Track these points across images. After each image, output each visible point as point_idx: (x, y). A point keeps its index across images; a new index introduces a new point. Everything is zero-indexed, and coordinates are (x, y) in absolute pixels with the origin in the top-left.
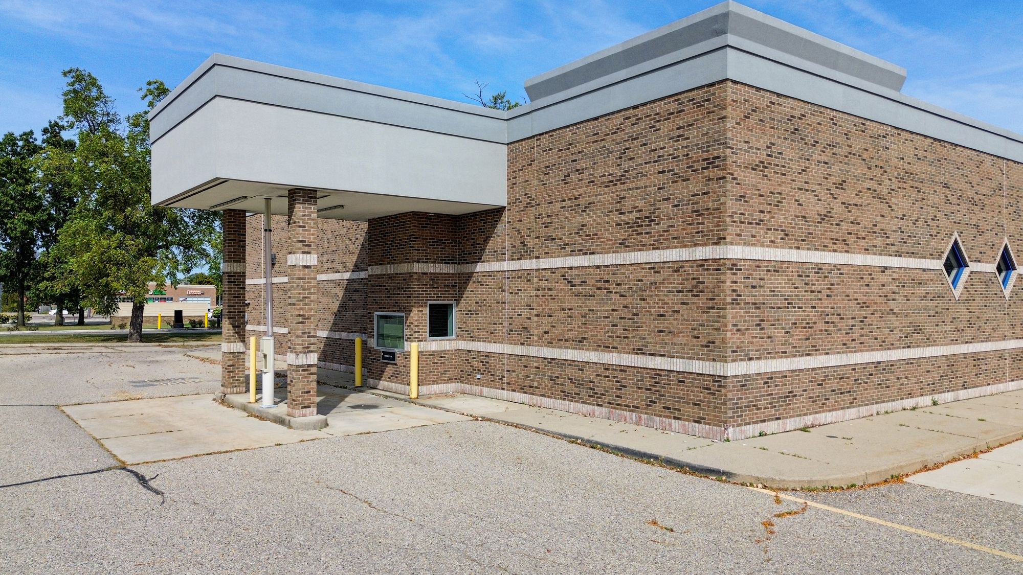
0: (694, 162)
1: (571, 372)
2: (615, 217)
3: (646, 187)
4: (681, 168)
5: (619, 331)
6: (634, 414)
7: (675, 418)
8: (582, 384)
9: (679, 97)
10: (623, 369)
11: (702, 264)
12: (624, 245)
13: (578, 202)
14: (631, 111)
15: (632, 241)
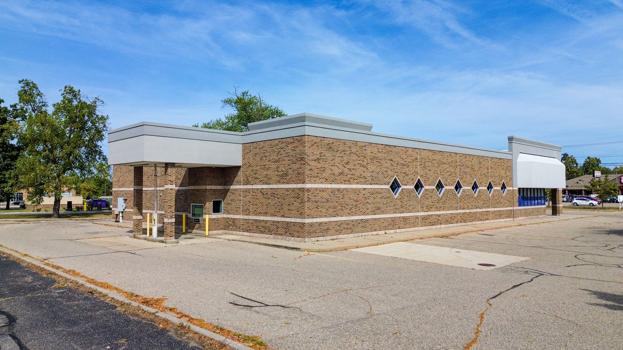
0: (297, 158)
1: (263, 224)
2: (276, 172)
3: (285, 164)
4: (294, 159)
5: (277, 210)
6: (281, 236)
7: (292, 237)
8: (266, 228)
9: (294, 138)
10: (278, 222)
11: (300, 189)
12: (279, 182)
13: (265, 167)
14: (281, 140)
15: (281, 181)
